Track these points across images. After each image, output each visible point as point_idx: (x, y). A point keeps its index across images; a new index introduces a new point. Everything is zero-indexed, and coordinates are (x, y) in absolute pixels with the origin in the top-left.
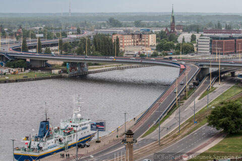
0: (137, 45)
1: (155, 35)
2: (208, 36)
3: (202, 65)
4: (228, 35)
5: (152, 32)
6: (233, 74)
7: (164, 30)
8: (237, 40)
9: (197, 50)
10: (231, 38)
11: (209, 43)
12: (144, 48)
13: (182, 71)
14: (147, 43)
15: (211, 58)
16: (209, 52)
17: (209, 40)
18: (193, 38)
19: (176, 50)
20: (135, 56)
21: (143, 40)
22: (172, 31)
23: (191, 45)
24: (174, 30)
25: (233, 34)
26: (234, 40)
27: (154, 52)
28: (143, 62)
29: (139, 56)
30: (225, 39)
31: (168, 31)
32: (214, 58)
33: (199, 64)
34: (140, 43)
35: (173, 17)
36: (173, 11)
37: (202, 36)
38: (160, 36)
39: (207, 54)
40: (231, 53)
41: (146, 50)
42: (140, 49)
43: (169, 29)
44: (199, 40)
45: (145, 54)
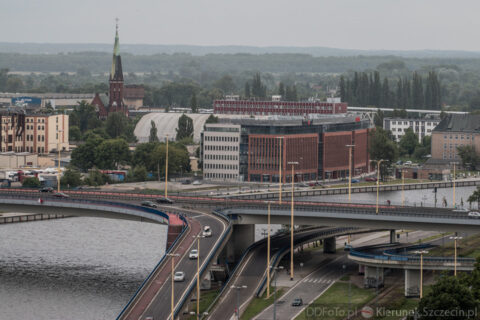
0: (10, 149)
1: (67, 117)
2: (235, 122)
3: (235, 216)
4: (296, 119)
5: (49, 106)
6: (329, 244)
7: (90, 101)
8: (326, 134)
9: (201, 165)
10: (307, 127)
11: (237, 144)
12: (32, 158)
13: (175, 236)
14: (41, 144)
15: (246, 192)
16: (237, 172)
17: (237, 135)
18: (185, 128)
19: (134, 165)
20: (9, 186)
21: (30, 132)
22: (115, 103)
23: (179, 151)
24: (119, 101)
25: (313, 116)
26: (316, 135)
27: (66, 173)
28: (48, 203)
29: (19, 184)
30: (289, 130)
31: (101, 104)
32: (255, 192)
33: (226, 212)
34: (18, 144)
35: (118, 59)
36: (117, 40)
37: (212, 120)
38: (81, 121)
39: (233, 181)
40: (307, 177)
41: (39, 167)
42: (21, 161)
43: (105, 99)
44: (207, 134)
45: (41, 179)
